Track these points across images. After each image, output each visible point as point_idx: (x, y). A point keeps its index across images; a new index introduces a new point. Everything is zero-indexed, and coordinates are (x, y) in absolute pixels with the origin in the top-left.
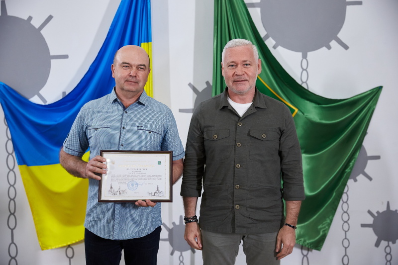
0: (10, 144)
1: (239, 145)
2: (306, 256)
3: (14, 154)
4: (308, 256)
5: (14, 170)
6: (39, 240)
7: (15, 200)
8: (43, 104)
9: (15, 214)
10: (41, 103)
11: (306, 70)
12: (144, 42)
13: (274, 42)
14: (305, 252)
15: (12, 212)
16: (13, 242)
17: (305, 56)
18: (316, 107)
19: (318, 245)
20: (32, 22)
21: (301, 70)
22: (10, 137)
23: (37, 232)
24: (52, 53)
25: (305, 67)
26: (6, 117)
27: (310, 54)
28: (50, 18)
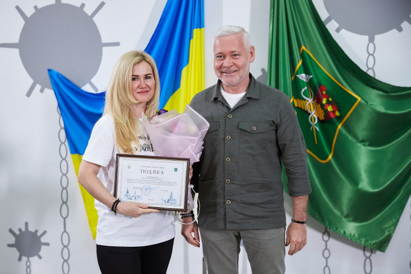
0: (63, 133)
1: (229, 138)
2: (369, 258)
3: (67, 143)
4: (371, 258)
5: (67, 159)
6: (91, 230)
7: (68, 189)
8: (95, 92)
9: (68, 203)
10: (93, 91)
11: (372, 55)
12: (197, 28)
13: (337, 25)
14: (368, 254)
15: (65, 200)
16: (65, 231)
17: (371, 40)
18: (382, 96)
19: (382, 246)
20: (85, 9)
21: (367, 55)
22: (63, 125)
23: (89, 221)
24: (104, 41)
25: (371, 51)
26: (59, 105)
27: (378, 38)
28: (102, 4)
